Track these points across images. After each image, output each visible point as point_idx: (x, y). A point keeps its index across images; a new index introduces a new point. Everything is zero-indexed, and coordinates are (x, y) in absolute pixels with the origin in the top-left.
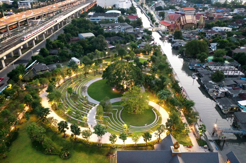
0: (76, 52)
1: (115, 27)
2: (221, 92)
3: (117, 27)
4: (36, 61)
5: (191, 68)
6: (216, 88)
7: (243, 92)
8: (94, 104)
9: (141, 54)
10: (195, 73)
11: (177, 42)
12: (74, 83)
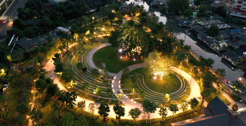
0: (57, 21)
2: (222, 45)
4: (14, 36)
5: (181, 26)
6: (216, 43)
7: (242, 44)
8: (111, 77)
9: (126, 15)
10: (188, 30)
12: (74, 57)
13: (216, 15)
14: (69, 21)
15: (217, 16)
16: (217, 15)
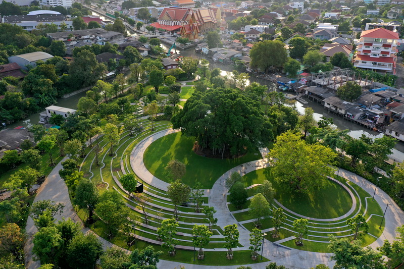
0: (40, 96)
1: (82, 37)
3: (86, 37)
5: (284, 89)
6: (364, 111)
10: (300, 96)
11: (219, 52)
12: (103, 165)
13: (335, 67)
14: (66, 97)
15: (336, 69)
16: (337, 67)
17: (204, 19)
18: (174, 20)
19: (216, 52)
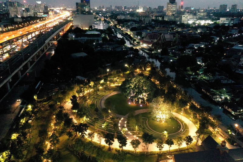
2: (224, 98)
4: (40, 82)
5: (188, 80)
6: (219, 95)
8: (119, 118)
9: (138, 69)
12: (89, 100)
17: (166, 39)
18: (152, 39)
19: (164, 58)
